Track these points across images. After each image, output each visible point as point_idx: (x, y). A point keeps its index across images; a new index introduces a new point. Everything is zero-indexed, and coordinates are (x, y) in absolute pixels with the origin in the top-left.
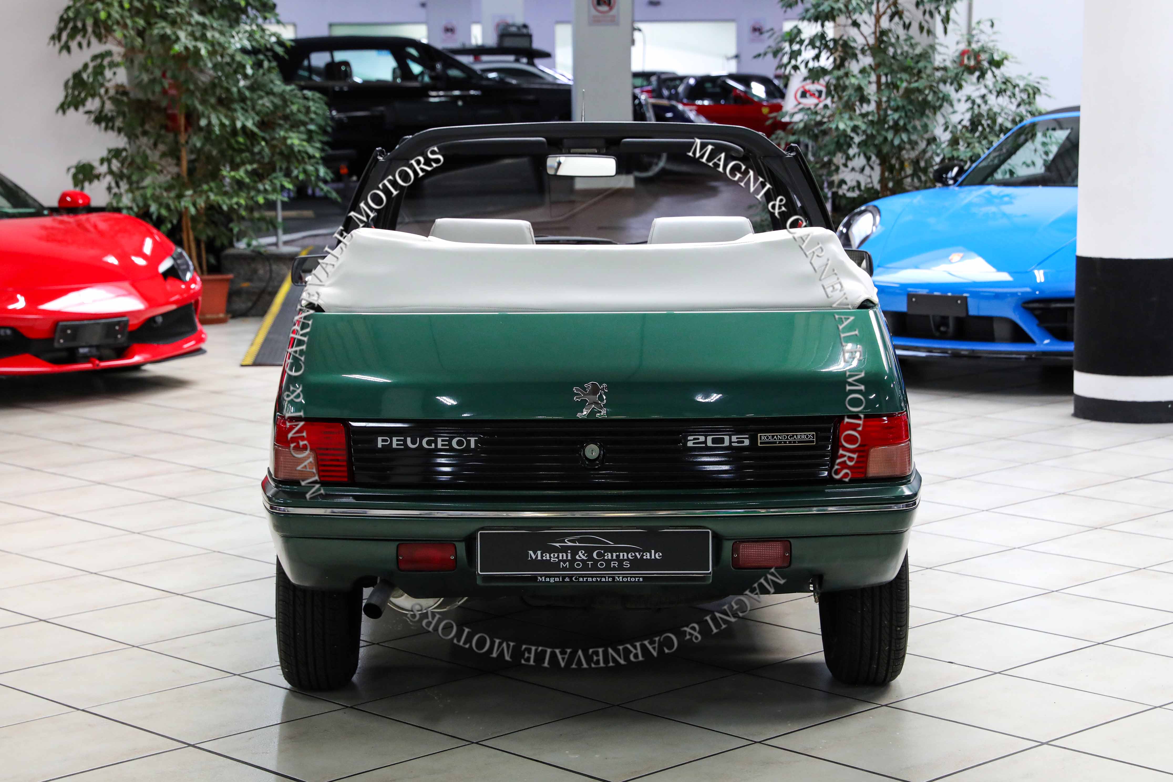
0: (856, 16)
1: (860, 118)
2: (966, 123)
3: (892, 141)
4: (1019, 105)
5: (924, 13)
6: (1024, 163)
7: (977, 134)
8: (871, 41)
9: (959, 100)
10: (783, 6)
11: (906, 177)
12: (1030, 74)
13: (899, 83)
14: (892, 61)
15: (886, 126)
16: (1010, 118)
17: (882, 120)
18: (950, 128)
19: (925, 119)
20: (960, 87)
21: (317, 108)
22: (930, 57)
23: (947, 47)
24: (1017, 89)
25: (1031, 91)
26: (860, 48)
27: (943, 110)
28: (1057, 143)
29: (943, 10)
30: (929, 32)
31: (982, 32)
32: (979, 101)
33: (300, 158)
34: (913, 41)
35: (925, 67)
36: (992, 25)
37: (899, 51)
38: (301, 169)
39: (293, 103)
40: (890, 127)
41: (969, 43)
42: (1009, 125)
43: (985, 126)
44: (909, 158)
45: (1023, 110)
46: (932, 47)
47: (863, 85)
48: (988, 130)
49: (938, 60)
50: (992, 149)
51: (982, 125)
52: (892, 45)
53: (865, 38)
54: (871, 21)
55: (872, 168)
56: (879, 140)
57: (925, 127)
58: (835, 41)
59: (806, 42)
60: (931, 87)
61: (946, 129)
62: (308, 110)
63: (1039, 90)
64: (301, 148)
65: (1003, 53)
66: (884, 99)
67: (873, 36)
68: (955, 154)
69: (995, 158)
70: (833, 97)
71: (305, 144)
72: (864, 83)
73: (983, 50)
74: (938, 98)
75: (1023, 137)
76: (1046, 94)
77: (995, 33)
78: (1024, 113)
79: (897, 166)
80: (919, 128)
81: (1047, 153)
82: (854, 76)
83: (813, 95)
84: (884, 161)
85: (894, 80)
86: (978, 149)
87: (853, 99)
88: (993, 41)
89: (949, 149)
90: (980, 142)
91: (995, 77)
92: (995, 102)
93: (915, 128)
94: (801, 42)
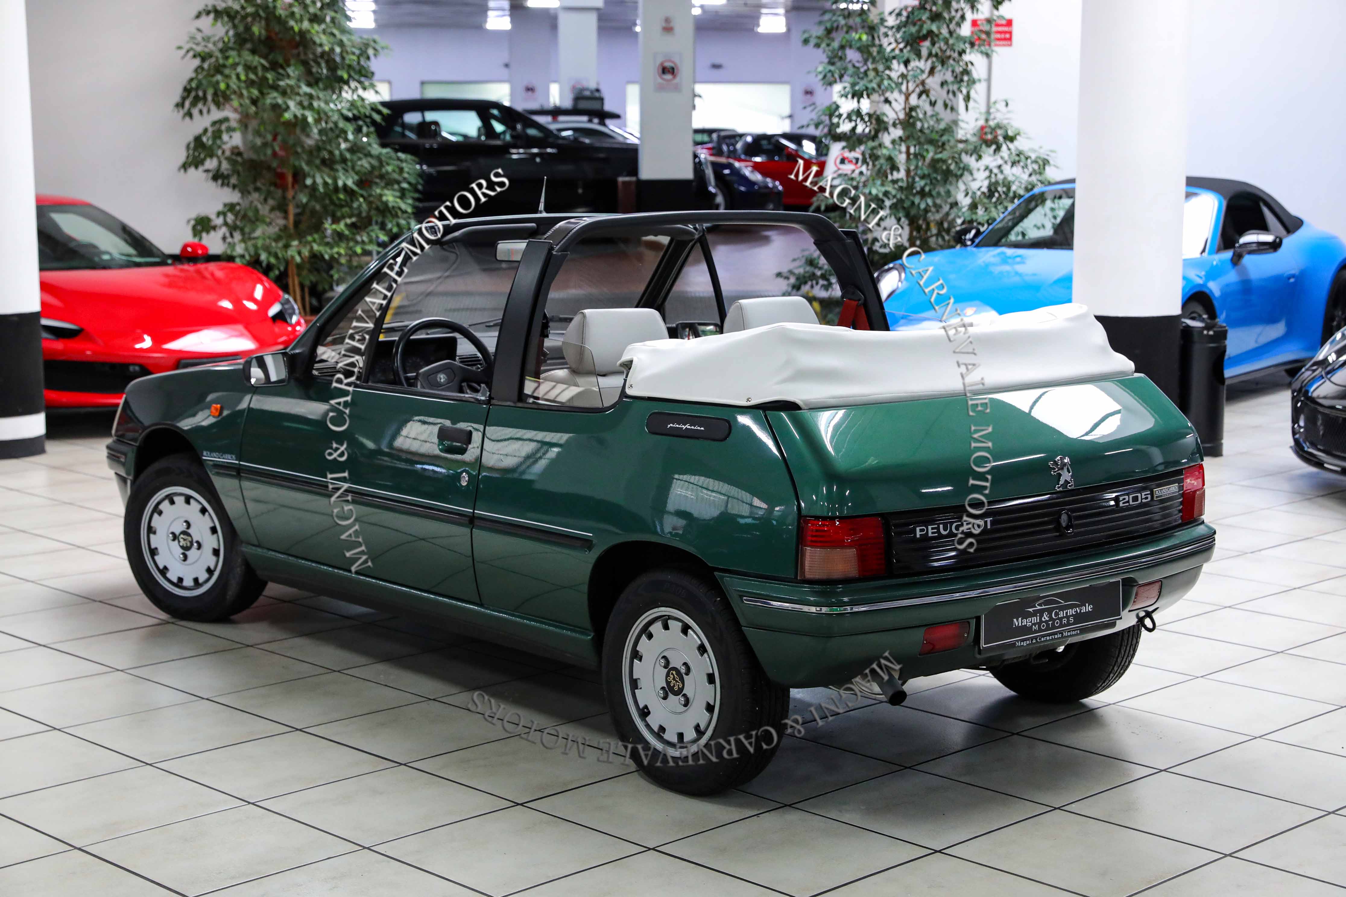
0: (888, 94)
1: (891, 184)
2: (985, 189)
3: (919, 204)
4: (1030, 175)
5: (948, 92)
6: (1035, 226)
7: (994, 200)
8: (902, 116)
9: (979, 170)
10: (823, 85)
11: (932, 236)
12: (1041, 147)
13: (925, 154)
14: (919, 134)
15: (914, 191)
16: (1023, 186)
17: (910, 186)
18: (970, 194)
19: (948, 187)
20: (980, 157)
21: (410, 169)
22: (953, 132)
23: (967, 123)
24: (1029, 161)
25: (1041, 163)
26: (891, 122)
27: (964, 178)
28: (1063, 208)
29: (964, 91)
30: (952, 109)
31: (998, 110)
32: (996, 171)
33: (393, 212)
34: (939, 117)
35: (949, 141)
36: (1007, 105)
37: (926, 125)
38: (394, 223)
39: (388, 164)
40: (918, 193)
41: (987, 120)
42: (1021, 192)
43: (1001, 193)
44: (934, 220)
45: (1034, 179)
46: (955, 122)
47: (893, 155)
48: (1003, 196)
49: (960, 134)
50: (1006, 213)
51: (998, 192)
52: (920, 120)
53: (896, 113)
54: (902, 99)
55: (902, 228)
56: (907, 204)
57: (948, 193)
58: (870, 115)
59: (845, 116)
60: (953, 158)
61: (967, 195)
62: (401, 170)
63: (1048, 162)
64: (395, 205)
65: (1016, 129)
66: (912, 168)
67: (903, 112)
68: (974, 217)
69: (1009, 220)
70: (868, 165)
71: (398, 200)
72: (894, 154)
73: (998, 126)
74: (959, 168)
75: (1033, 204)
76: (1055, 166)
77: (1009, 112)
78: (1035, 181)
79: (924, 227)
80: (943, 193)
81: (1055, 217)
82: (885, 147)
83: (850, 162)
84: (913, 222)
85: (921, 152)
86: (994, 213)
87: (884, 167)
88: (1007, 119)
89: (969, 212)
90: (996, 207)
91: (1009, 149)
92: (1010, 172)
93: (939, 194)
94: (840, 116)
